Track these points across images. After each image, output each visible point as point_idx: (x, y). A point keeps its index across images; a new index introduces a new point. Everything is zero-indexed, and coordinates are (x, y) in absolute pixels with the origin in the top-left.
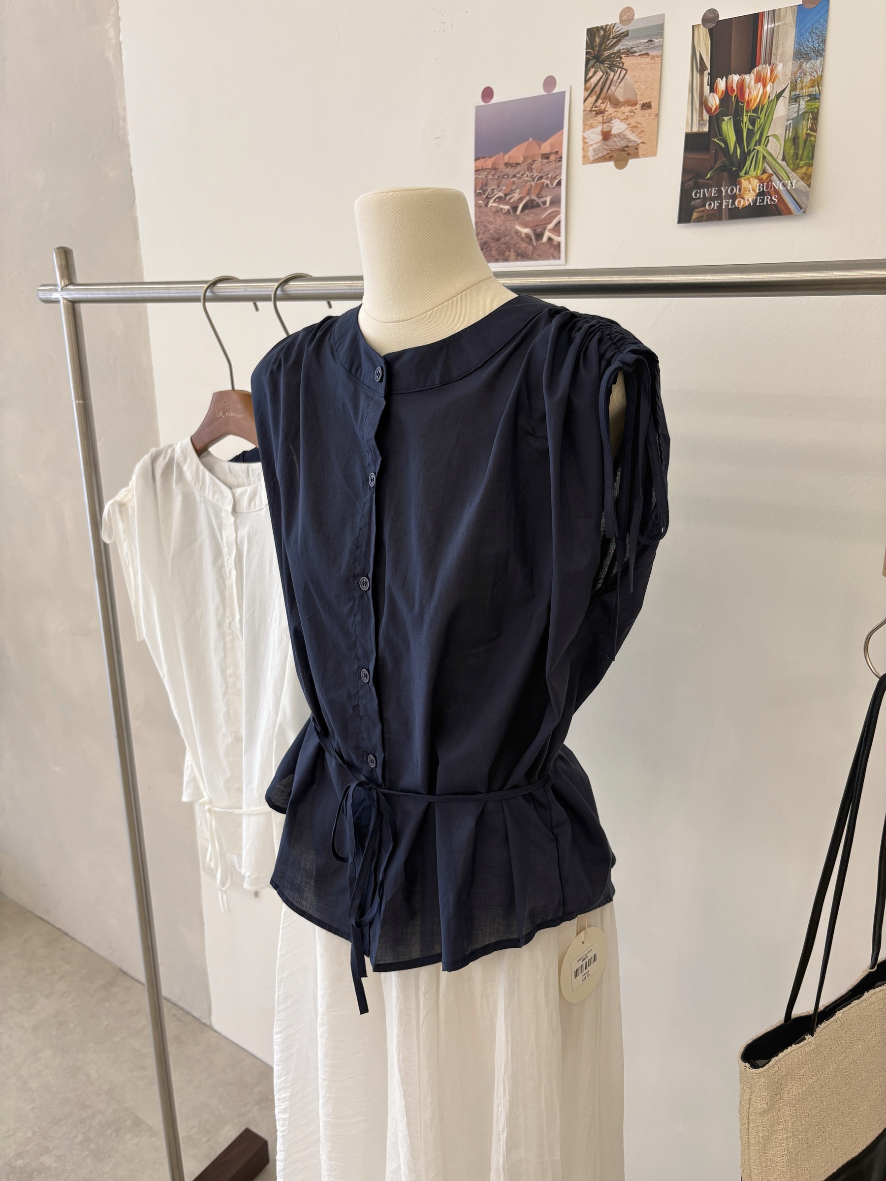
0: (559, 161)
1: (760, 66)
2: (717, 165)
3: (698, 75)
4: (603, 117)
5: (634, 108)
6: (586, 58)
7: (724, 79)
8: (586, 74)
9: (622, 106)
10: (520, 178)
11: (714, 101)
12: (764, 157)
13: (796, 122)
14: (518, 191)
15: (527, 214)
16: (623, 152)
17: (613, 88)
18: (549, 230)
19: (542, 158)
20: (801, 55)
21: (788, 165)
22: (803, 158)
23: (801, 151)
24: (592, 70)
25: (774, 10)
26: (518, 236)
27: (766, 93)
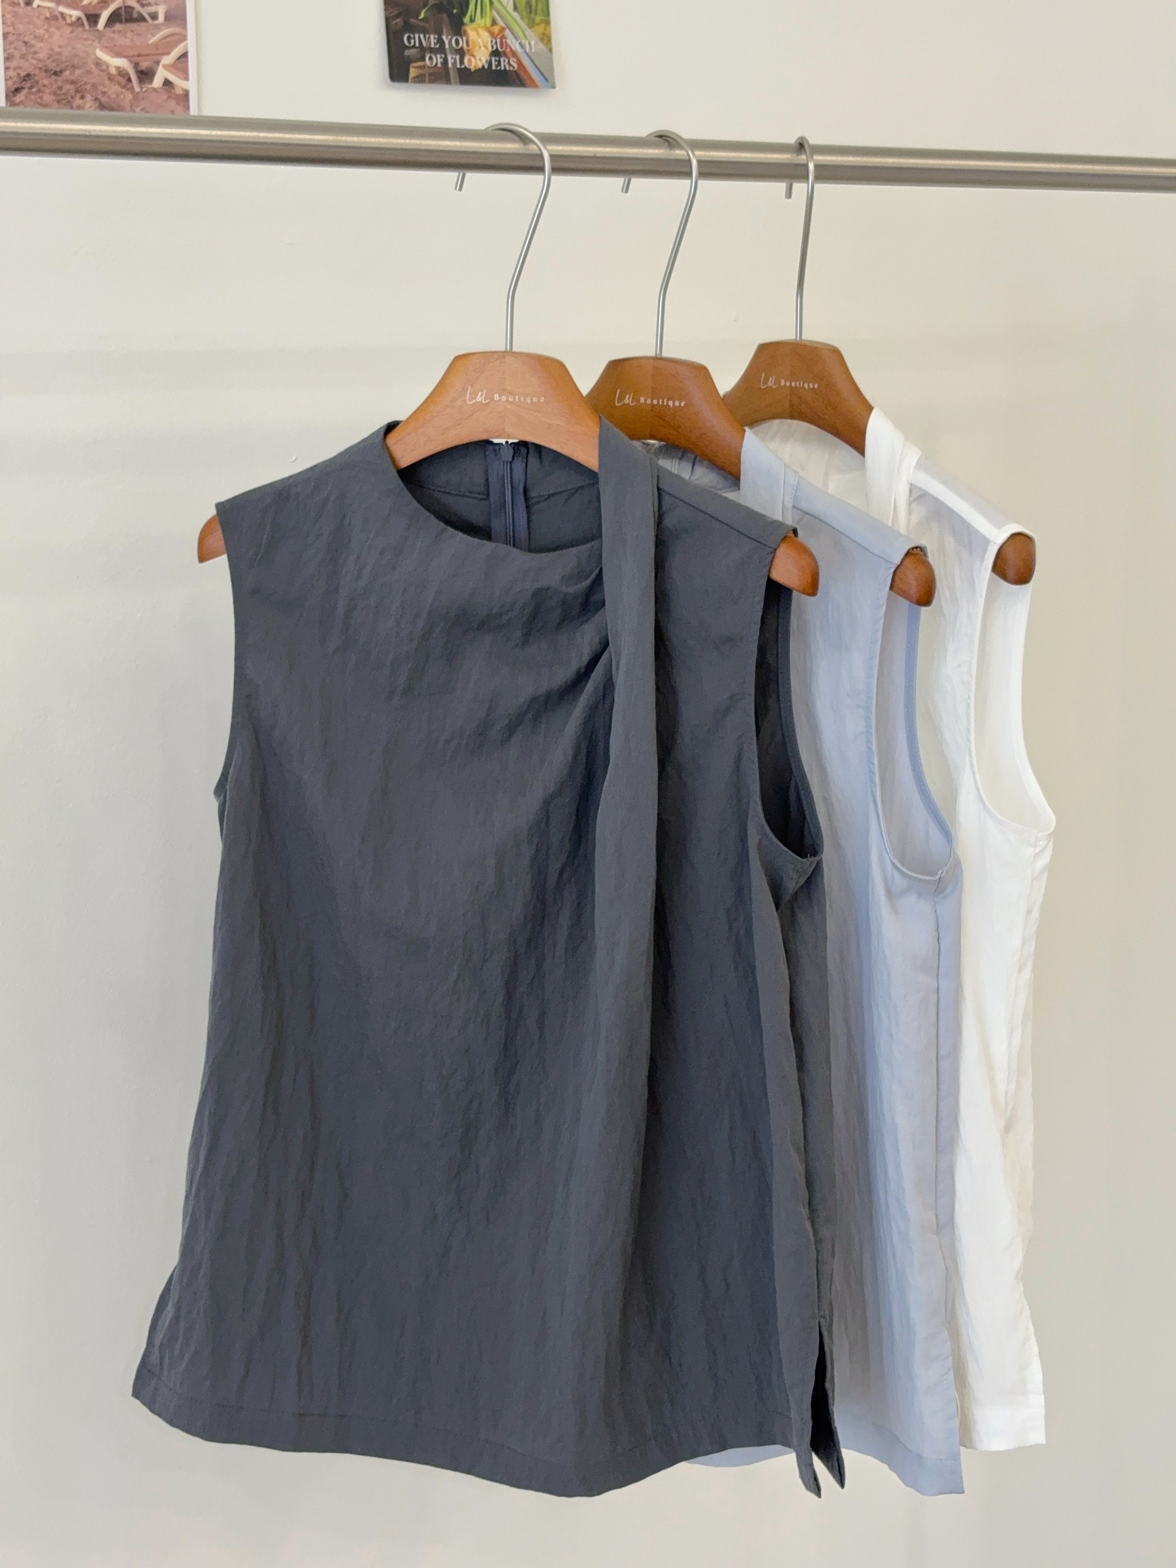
2: (431, 2)
12: (491, 3)
15: (120, 32)
18: (165, 67)
22: (538, 12)
23: (533, 4)
26: (102, 71)
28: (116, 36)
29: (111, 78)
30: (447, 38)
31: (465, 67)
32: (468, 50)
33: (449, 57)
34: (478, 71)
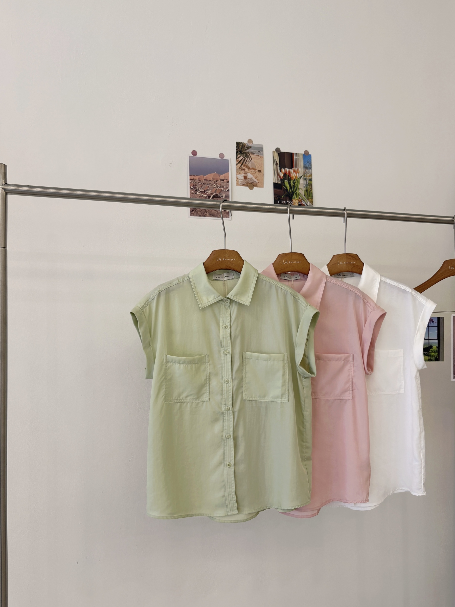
0: (228, 183)
1: (294, 168)
2: (285, 194)
3: (276, 166)
4: (244, 171)
5: (255, 171)
6: (236, 151)
7: (284, 169)
8: (237, 156)
9: (251, 169)
10: (211, 186)
11: (282, 175)
12: (299, 194)
13: (307, 186)
14: (210, 190)
16: (252, 185)
17: (247, 163)
19: (221, 181)
20: (305, 167)
21: (306, 198)
22: (310, 196)
23: (309, 194)
24: (239, 156)
25: (297, 153)
27: (297, 176)
30: (288, 202)
32: (293, 204)
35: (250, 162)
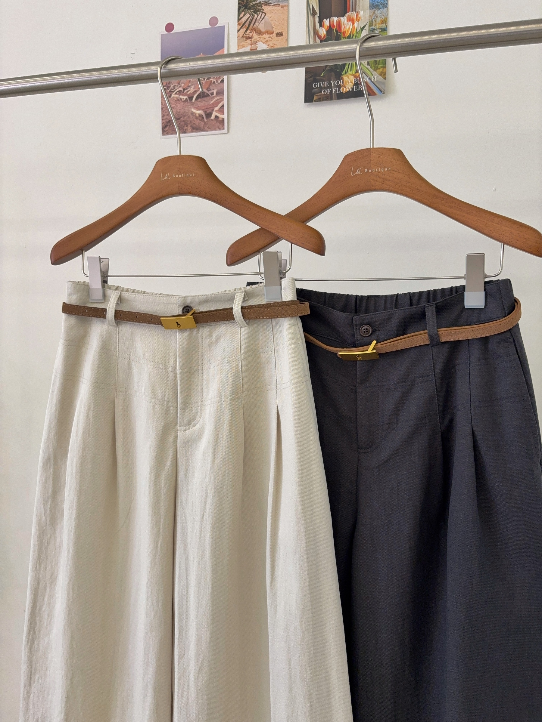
1: (350, 12)
2: (327, 68)
3: (312, 17)
4: (251, 40)
5: (271, 35)
6: (238, 6)
7: (328, 19)
8: (239, 15)
9: (264, 34)
11: (323, 32)
14: (193, 87)
15: (200, 101)
17: (257, 24)
18: (216, 111)
20: (374, 6)
21: (371, 67)
22: (380, 63)
24: (243, 13)
26: (194, 116)
27: (354, 27)
28: (199, 103)
29: (196, 118)
30: (333, 82)
31: (341, 92)
32: (343, 85)
33: (333, 89)
34: (346, 93)
35: (261, 21)
